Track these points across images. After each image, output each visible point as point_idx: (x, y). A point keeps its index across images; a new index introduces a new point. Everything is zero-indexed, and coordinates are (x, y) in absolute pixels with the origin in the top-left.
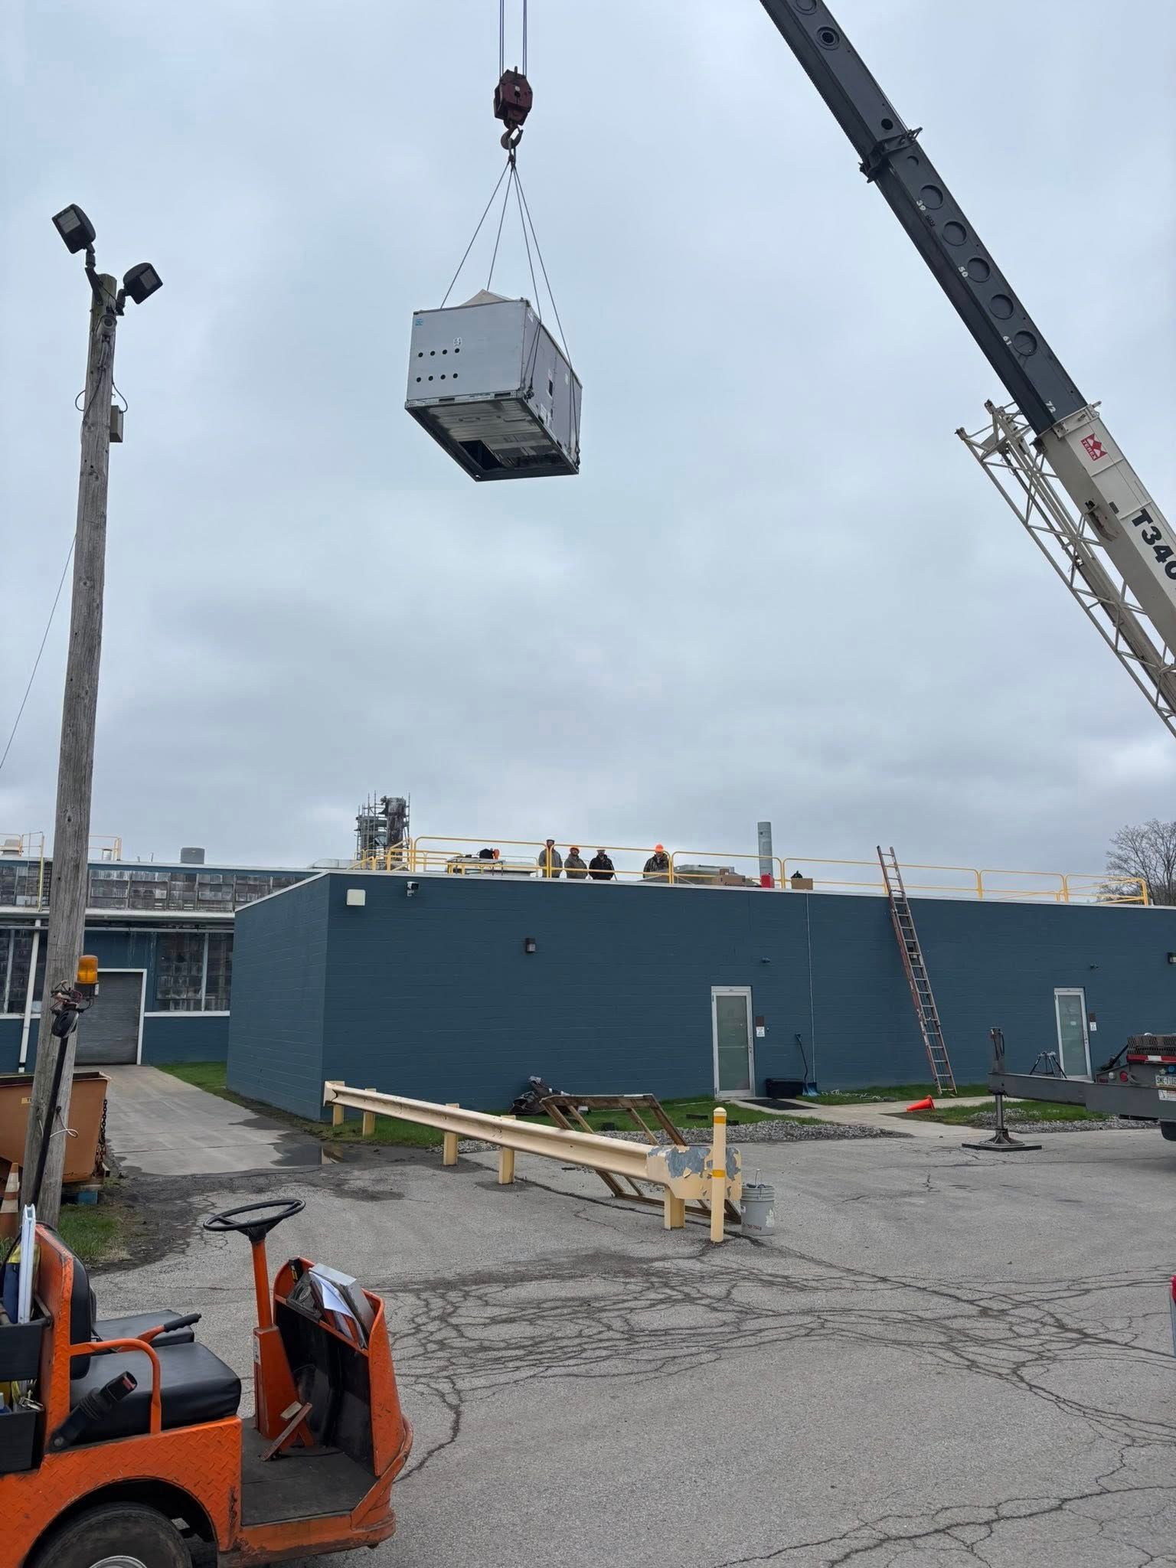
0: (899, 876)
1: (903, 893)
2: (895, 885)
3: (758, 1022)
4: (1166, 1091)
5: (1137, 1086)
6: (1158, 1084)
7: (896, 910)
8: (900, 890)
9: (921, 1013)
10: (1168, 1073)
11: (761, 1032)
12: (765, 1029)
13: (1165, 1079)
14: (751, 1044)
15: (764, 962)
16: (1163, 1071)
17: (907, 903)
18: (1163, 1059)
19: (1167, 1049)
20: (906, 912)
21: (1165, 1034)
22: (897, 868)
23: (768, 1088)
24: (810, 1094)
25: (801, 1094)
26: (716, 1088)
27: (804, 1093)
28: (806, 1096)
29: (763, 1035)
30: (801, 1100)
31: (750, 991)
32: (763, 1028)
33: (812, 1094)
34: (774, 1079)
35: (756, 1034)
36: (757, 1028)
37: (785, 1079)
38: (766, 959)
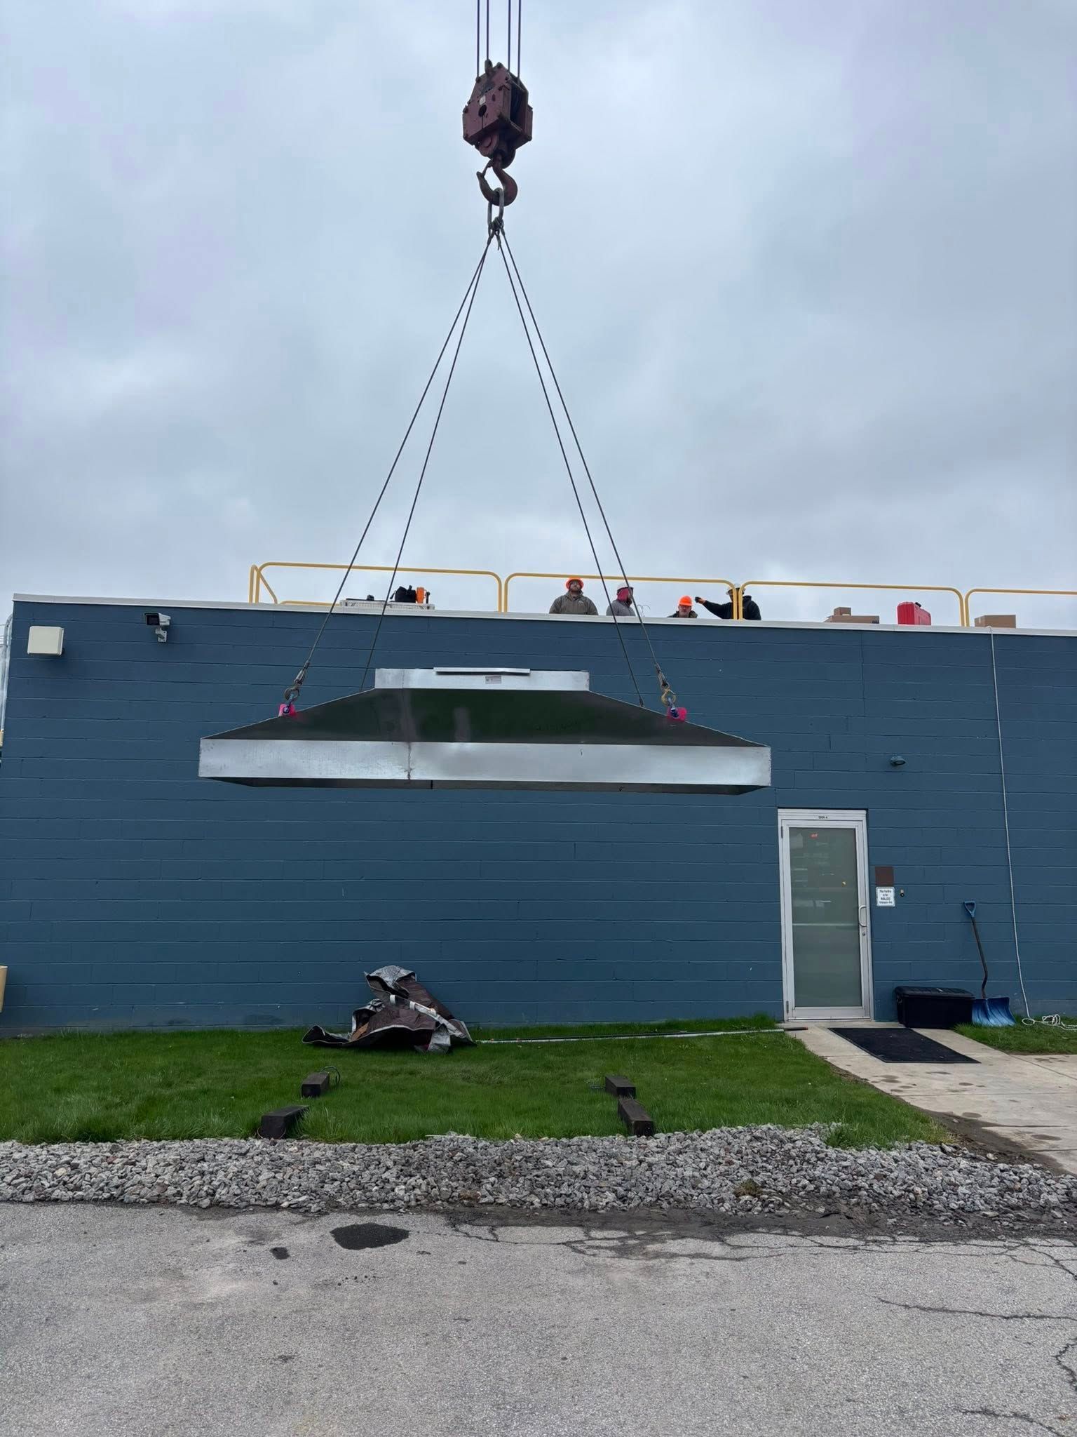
3: (880, 877)
11: (886, 897)
12: (898, 892)
14: (864, 918)
15: (895, 764)
23: (899, 1006)
24: (993, 1022)
25: (968, 1020)
26: (787, 1002)
27: (977, 1018)
28: (980, 1026)
29: (892, 903)
30: (962, 1033)
31: (864, 819)
32: (892, 890)
33: (998, 1020)
34: (909, 988)
35: (876, 902)
36: (878, 890)
37: (934, 989)
38: (900, 758)
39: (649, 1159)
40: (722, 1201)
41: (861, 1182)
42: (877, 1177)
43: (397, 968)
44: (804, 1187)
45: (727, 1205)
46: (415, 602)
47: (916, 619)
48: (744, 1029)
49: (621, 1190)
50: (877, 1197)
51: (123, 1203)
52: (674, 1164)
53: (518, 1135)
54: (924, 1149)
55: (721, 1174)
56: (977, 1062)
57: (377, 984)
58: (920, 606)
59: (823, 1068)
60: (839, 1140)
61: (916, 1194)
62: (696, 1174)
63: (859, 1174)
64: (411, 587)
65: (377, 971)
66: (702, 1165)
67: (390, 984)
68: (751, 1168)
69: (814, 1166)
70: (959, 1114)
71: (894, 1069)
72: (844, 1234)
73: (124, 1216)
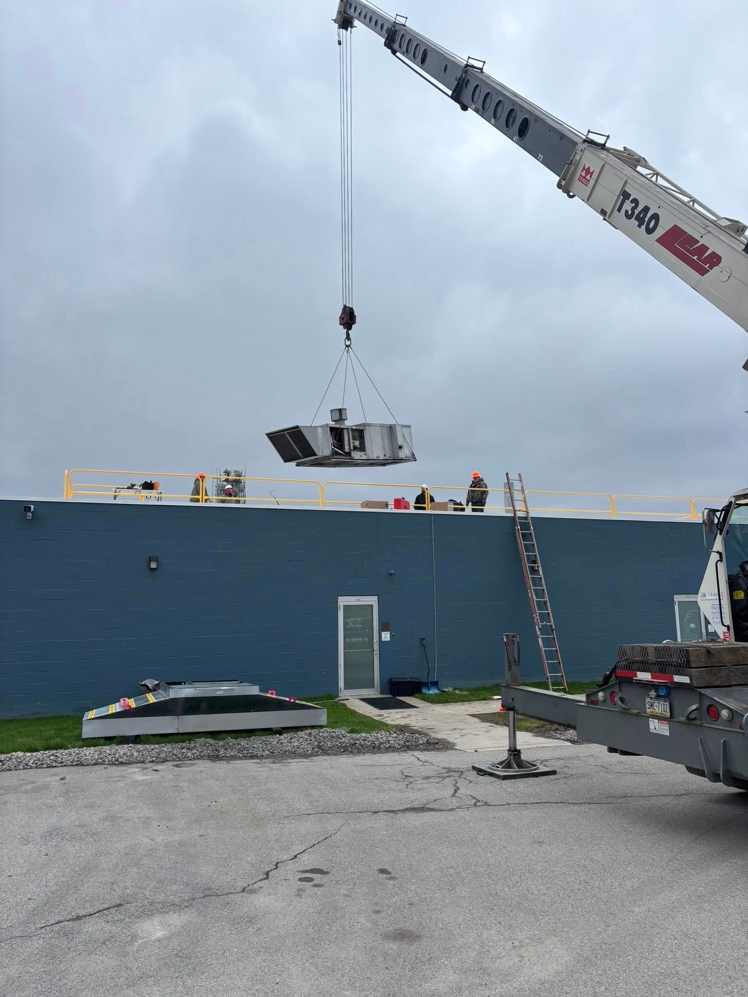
0: (525, 498)
1: (528, 512)
2: (519, 506)
3: (383, 627)
4: (657, 721)
5: (625, 712)
6: (648, 711)
7: (519, 527)
8: (525, 510)
9: (537, 617)
10: (658, 697)
11: (386, 636)
12: (390, 634)
13: (656, 704)
14: (376, 647)
15: (391, 574)
16: (653, 693)
17: (530, 521)
18: (652, 678)
19: (657, 663)
20: (529, 529)
21: (655, 643)
22: (523, 491)
23: (391, 687)
24: (431, 692)
25: (420, 692)
26: (341, 688)
27: (425, 691)
28: (425, 694)
29: (388, 639)
30: (416, 698)
31: (377, 600)
32: (389, 633)
33: (433, 691)
34: (395, 679)
35: (381, 638)
36: (383, 633)
37: (406, 679)
38: (393, 572)
39: (281, 741)
40: (308, 751)
41: (357, 742)
42: (363, 740)
43: (153, 680)
44: (337, 745)
45: (309, 752)
46: (153, 490)
47: (402, 507)
48: (320, 701)
49: (271, 750)
50: (362, 746)
51: (82, 765)
52: (291, 743)
53: (229, 738)
54: (383, 733)
55: (308, 744)
56: (418, 708)
57: (145, 688)
58: (404, 499)
59: (353, 713)
60: (352, 731)
61: (375, 744)
62: (299, 744)
63: (356, 739)
64: (151, 481)
65: (144, 682)
66: (301, 742)
67: (150, 688)
68: (319, 741)
69: (341, 739)
70: (402, 724)
71: (383, 712)
72: (349, 754)
73: (86, 769)
